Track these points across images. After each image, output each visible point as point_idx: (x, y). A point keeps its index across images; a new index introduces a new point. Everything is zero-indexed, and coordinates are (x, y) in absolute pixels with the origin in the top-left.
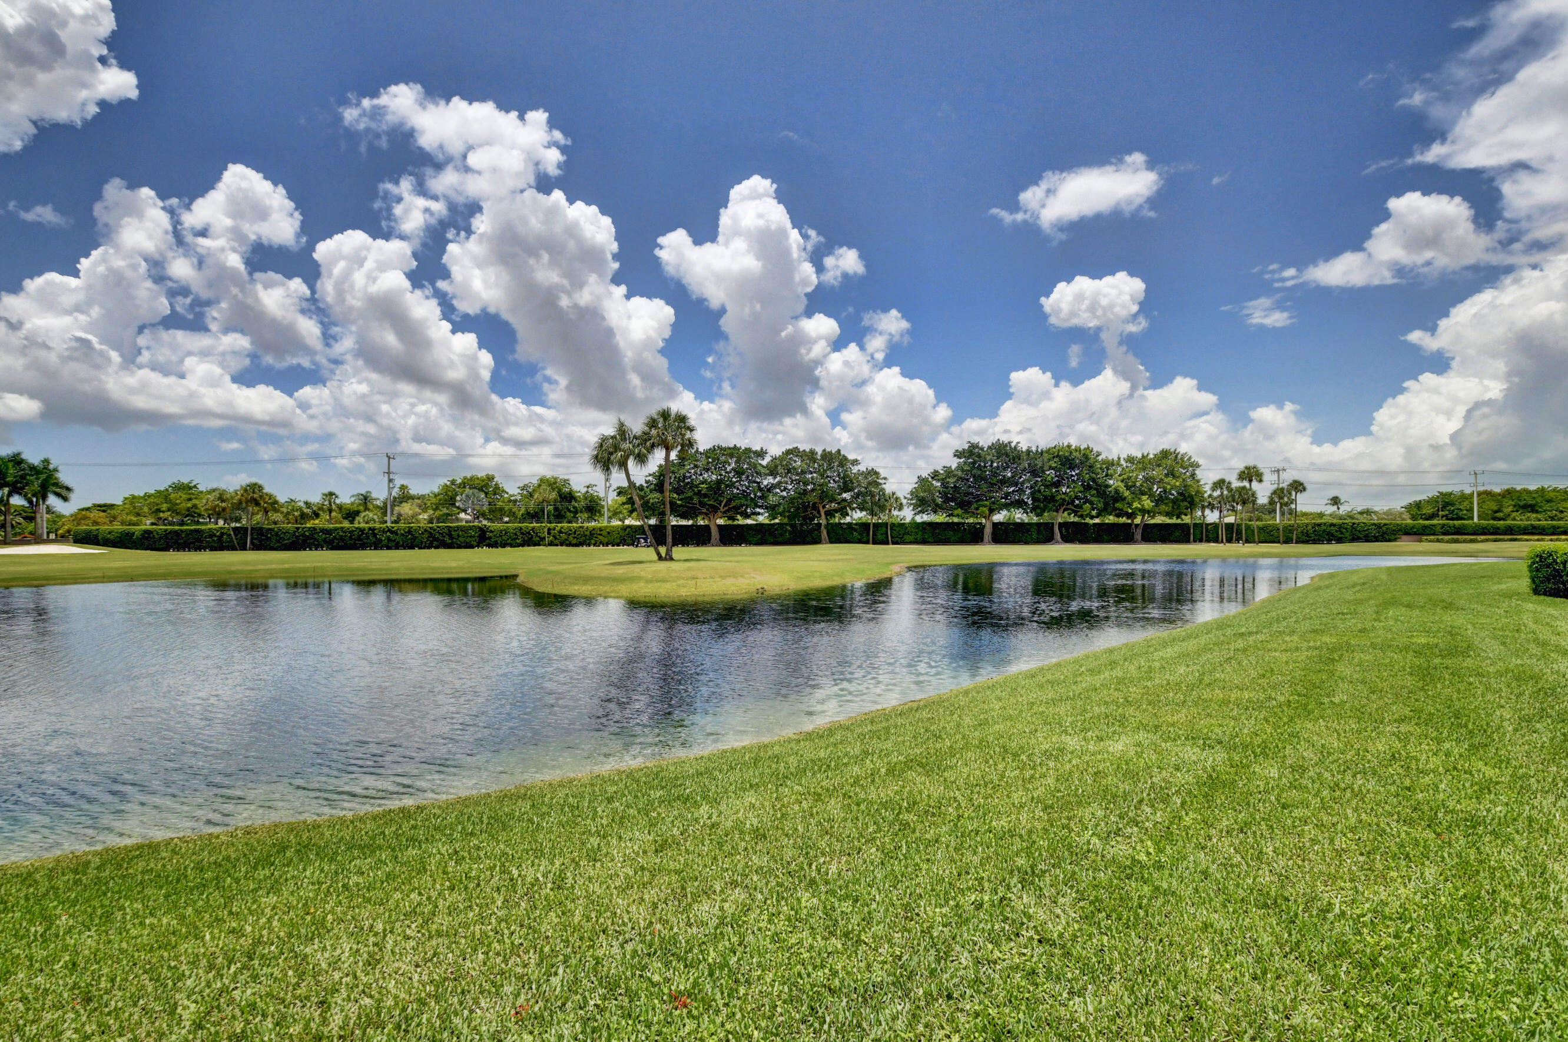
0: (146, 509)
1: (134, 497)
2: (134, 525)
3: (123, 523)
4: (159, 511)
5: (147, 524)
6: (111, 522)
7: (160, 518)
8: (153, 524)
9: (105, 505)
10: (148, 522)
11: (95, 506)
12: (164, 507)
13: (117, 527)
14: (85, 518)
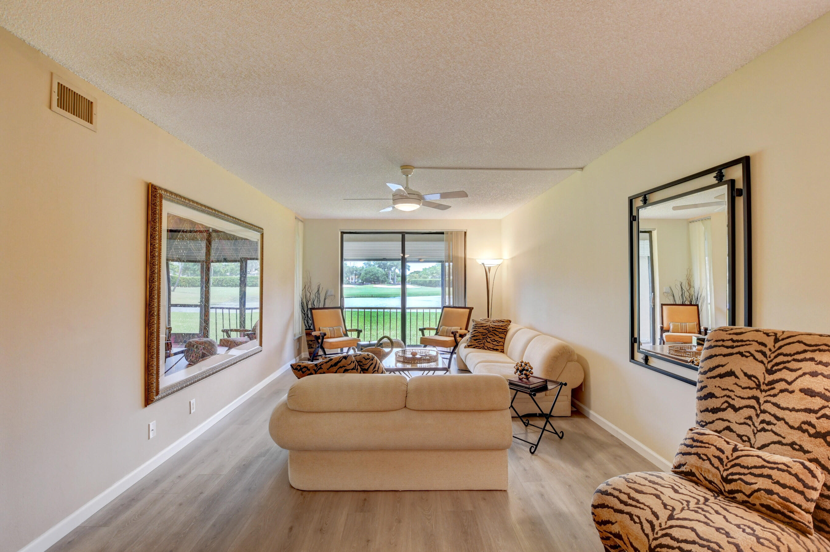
0: (429, 273)
1: (426, 269)
2: (426, 278)
3: (423, 278)
4: (433, 273)
5: (430, 278)
6: (420, 277)
7: (433, 276)
8: (431, 278)
9: (417, 271)
10: (430, 277)
11: (415, 272)
12: (434, 272)
13: (421, 279)
14: (413, 276)
